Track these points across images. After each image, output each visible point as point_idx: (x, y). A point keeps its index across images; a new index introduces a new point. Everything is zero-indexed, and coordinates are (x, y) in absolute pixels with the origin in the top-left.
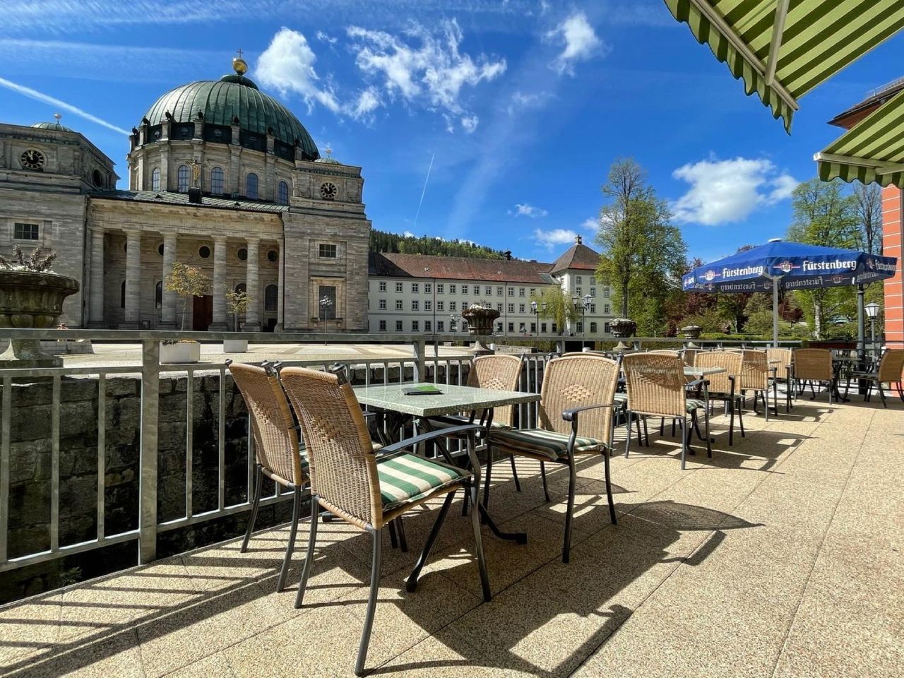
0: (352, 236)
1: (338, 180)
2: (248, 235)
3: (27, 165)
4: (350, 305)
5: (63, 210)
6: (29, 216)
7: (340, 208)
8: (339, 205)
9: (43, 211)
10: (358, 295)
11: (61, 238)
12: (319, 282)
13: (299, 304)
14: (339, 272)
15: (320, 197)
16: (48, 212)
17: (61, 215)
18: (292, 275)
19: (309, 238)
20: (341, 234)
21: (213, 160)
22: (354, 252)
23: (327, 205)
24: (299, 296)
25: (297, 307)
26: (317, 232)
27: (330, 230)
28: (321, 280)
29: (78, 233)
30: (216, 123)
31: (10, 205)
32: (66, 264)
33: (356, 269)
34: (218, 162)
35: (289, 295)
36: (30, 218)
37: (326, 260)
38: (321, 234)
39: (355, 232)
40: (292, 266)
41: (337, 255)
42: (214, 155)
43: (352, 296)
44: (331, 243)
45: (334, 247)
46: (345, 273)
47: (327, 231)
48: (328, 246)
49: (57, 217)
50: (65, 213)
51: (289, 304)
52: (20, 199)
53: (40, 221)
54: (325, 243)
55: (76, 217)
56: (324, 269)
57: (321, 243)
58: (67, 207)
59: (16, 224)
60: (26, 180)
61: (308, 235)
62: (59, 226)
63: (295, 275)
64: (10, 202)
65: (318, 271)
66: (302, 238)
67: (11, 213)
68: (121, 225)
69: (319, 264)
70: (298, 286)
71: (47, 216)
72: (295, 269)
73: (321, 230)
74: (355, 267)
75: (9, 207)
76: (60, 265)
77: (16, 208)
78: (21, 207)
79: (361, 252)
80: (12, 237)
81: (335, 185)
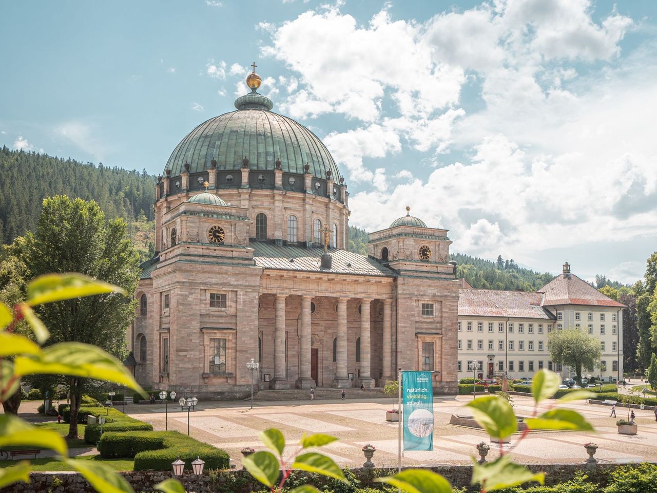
0: (446, 296)
1: (432, 243)
2: (366, 296)
3: (213, 240)
4: (446, 359)
5: (246, 281)
6: (223, 287)
7: (435, 269)
8: (434, 266)
9: (232, 283)
10: (451, 350)
11: (244, 305)
12: (423, 339)
13: (409, 360)
14: (437, 329)
15: (419, 259)
16: (236, 283)
17: (245, 286)
18: (403, 333)
19: (416, 298)
20: (439, 294)
21: (290, 209)
22: (448, 310)
23: (425, 267)
24: (408, 352)
25: (408, 362)
26: (421, 293)
27: (431, 291)
28: (424, 337)
29: (255, 301)
30: (292, 171)
31: (209, 277)
32: (247, 329)
33: (449, 326)
34: (294, 210)
35: (401, 352)
36: (223, 289)
37: (428, 318)
38: (425, 295)
39: (449, 292)
40: (403, 325)
41: (434, 314)
42: (290, 202)
43: (447, 351)
44: (430, 303)
45: (432, 306)
46: (441, 329)
47: (429, 292)
48: (427, 305)
49: (241, 287)
50: (247, 284)
51: (402, 360)
52: (218, 273)
53: (228, 291)
54: (426, 302)
55: (254, 287)
56: (425, 327)
57: (423, 302)
58: (249, 278)
59: (211, 294)
60: (214, 254)
61: (416, 296)
62: (243, 295)
63: (406, 333)
64: (210, 275)
65: (421, 328)
66: (411, 299)
67: (211, 285)
68: (275, 290)
69: (422, 323)
70: (408, 343)
71: (236, 286)
72: (406, 327)
73: (424, 291)
74: (448, 324)
75: (209, 280)
76: (243, 330)
77: (214, 281)
78: (217, 280)
79: (453, 310)
80: (208, 306)
81: (430, 248)
